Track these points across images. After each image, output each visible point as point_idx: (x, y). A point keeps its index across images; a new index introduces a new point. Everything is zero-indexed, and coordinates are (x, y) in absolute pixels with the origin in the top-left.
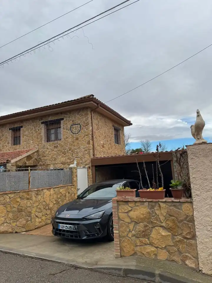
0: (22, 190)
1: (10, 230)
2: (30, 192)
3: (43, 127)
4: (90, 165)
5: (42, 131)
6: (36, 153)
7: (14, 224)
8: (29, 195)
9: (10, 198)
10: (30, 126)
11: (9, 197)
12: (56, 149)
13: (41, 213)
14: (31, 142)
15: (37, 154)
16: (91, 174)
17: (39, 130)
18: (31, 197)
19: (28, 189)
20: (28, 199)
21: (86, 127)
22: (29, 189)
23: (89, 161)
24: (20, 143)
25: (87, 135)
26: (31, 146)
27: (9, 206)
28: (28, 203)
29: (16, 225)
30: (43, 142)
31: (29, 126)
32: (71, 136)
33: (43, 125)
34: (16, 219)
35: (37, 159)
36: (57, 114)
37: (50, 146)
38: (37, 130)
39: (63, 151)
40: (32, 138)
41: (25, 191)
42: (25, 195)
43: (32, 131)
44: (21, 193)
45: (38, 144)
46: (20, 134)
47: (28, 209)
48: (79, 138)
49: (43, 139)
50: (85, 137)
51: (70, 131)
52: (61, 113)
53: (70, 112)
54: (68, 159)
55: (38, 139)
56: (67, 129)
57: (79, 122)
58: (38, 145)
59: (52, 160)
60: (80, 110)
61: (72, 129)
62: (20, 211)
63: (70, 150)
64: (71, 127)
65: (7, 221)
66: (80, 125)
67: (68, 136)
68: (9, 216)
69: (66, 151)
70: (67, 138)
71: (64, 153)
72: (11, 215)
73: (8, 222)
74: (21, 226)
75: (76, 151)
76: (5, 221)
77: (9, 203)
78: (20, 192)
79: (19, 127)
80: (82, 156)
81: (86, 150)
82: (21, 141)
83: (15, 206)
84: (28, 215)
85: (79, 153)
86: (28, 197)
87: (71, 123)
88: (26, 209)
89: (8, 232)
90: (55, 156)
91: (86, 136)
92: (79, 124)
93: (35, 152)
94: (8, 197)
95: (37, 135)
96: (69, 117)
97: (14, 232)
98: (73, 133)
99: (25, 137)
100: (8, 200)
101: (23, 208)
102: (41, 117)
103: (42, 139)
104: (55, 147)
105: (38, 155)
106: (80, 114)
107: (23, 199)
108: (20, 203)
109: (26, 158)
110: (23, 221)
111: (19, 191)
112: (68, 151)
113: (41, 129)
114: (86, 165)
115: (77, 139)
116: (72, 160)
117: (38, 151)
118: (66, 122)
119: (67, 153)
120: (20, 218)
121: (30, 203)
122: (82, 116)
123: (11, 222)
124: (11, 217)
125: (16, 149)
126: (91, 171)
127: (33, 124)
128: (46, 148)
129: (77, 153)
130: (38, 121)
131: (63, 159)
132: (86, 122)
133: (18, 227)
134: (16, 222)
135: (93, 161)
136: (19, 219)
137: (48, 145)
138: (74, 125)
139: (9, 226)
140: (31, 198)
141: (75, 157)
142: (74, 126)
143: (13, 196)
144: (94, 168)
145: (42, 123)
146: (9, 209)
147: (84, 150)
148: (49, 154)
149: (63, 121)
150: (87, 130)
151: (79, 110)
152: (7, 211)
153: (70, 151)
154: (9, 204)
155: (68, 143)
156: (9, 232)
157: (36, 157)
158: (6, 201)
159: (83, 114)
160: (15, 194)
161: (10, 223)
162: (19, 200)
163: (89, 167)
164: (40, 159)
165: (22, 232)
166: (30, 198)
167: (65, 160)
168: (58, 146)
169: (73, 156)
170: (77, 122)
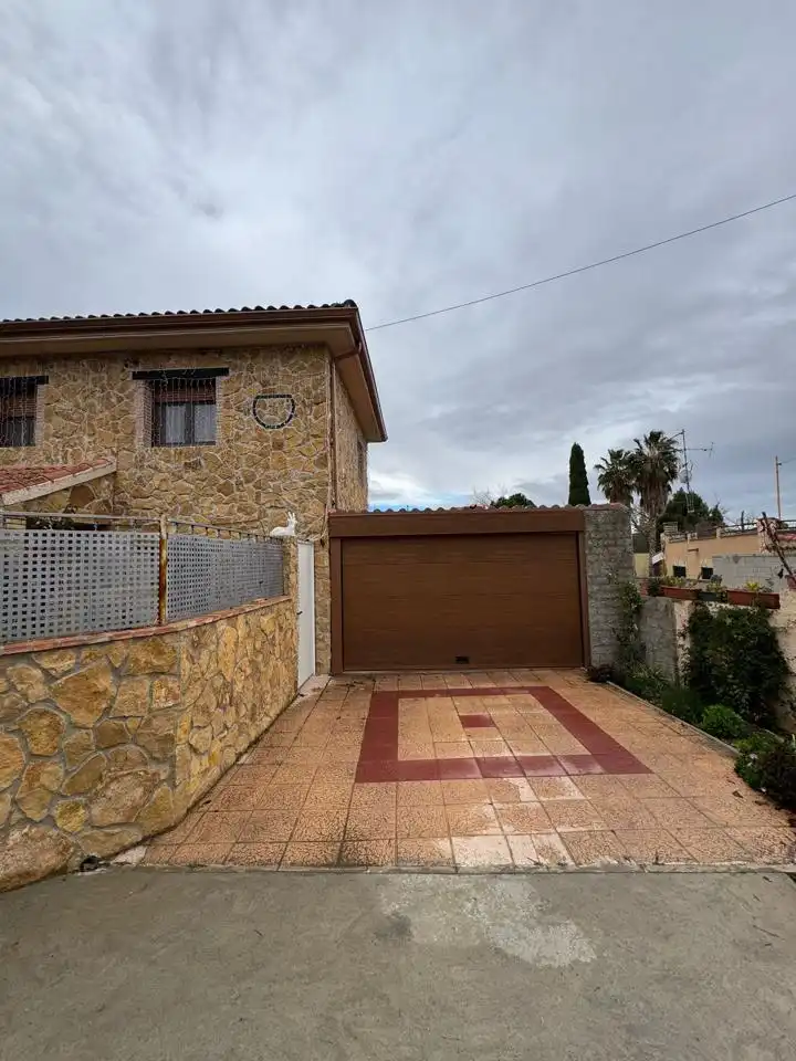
0: (120, 626)
1: (50, 860)
2: (168, 639)
3: (142, 390)
4: (325, 534)
5: (135, 404)
6: (107, 483)
7: (74, 823)
8: (161, 653)
9: (49, 676)
10: (80, 381)
11: (46, 672)
12: (191, 474)
13: (209, 728)
14: (86, 439)
15: (111, 488)
16: (327, 563)
17: (120, 400)
18: (176, 662)
19: (156, 622)
20: (156, 673)
21: (314, 408)
22: (160, 624)
23: (319, 523)
24: (30, 441)
25: (315, 436)
26: (84, 453)
27: (45, 721)
28: (156, 694)
29: (89, 823)
30: (138, 444)
31: (75, 380)
32: (254, 434)
33: (141, 382)
34: (84, 789)
35: (110, 501)
36: (202, 351)
37: (168, 461)
38: (114, 400)
39: (222, 481)
40: (90, 425)
41: (140, 633)
42: (142, 655)
43: (89, 401)
44: (120, 644)
45: (114, 449)
46: (34, 407)
47: (155, 722)
48: (286, 443)
49: (140, 435)
50: (308, 440)
51: (252, 416)
52: (220, 351)
53: (253, 350)
54: (240, 510)
55: (117, 432)
56: (238, 409)
57: (288, 389)
58: (116, 455)
59: (176, 509)
60: (294, 348)
61: (257, 410)
62: (110, 739)
63: (248, 482)
64: (255, 402)
65: (29, 814)
66: (293, 401)
67: (241, 432)
68: (45, 779)
69: (233, 482)
70: (238, 437)
71: (226, 489)
72: (53, 775)
73: (37, 818)
74: (119, 819)
75: (271, 484)
76: (17, 816)
77: (41, 707)
78: (111, 641)
79: (31, 379)
80: (296, 505)
81: (312, 486)
82: (38, 434)
83: (81, 717)
84: (157, 755)
85: (284, 492)
86: (161, 663)
87: (257, 388)
88: (148, 724)
89: (34, 874)
90: (186, 497)
91: (313, 440)
92: (289, 396)
93: (106, 476)
94: (37, 673)
95: (114, 418)
96: (250, 369)
97: (76, 861)
98: (264, 425)
99: (57, 420)
100: (38, 690)
101: (131, 724)
102: (133, 356)
103: (133, 433)
104: (186, 464)
105: (116, 490)
106: (295, 364)
107: (133, 675)
108: (113, 699)
109: (68, 494)
110: (127, 792)
111: (105, 637)
112: (239, 484)
113: (130, 396)
114: (310, 533)
115: (278, 446)
116: (256, 515)
117: (115, 473)
118: (236, 385)
119: (238, 490)
120: (112, 780)
121: (170, 690)
122: (300, 369)
123: (56, 813)
124: (55, 788)
125: (16, 460)
126: (327, 554)
127: (93, 375)
128: (149, 466)
129: (277, 492)
130: (119, 366)
131: (219, 511)
132: (314, 393)
133: (98, 827)
134: (86, 806)
135: (333, 521)
136: (107, 787)
137: (157, 456)
138: (270, 397)
139: (43, 837)
140: (171, 666)
141: (268, 505)
142: (267, 401)
143: (68, 663)
144: (338, 544)
145: (136, 376)
146: (42, 742)
147: (302, 484)
148: (164, 487)
149: (225, 378)
150: (316, 418)
151: (288, 350)
152: (32, 756)
153: (251, 485)
154: (43, 714)
155: (243, 458)
156: (39, 875)
157: (105, 495)
158: (25, 696)
159: (306, 365)
160: (85, 652)
161: (50, 820)
162: (105, 682)
163: (322, 542)
164: (124, 503)
165: (125, 850)
166: (166, 669)
167: (230, 513)
168: (202, 462)
169: (262, 501)
170: (281, 388)
